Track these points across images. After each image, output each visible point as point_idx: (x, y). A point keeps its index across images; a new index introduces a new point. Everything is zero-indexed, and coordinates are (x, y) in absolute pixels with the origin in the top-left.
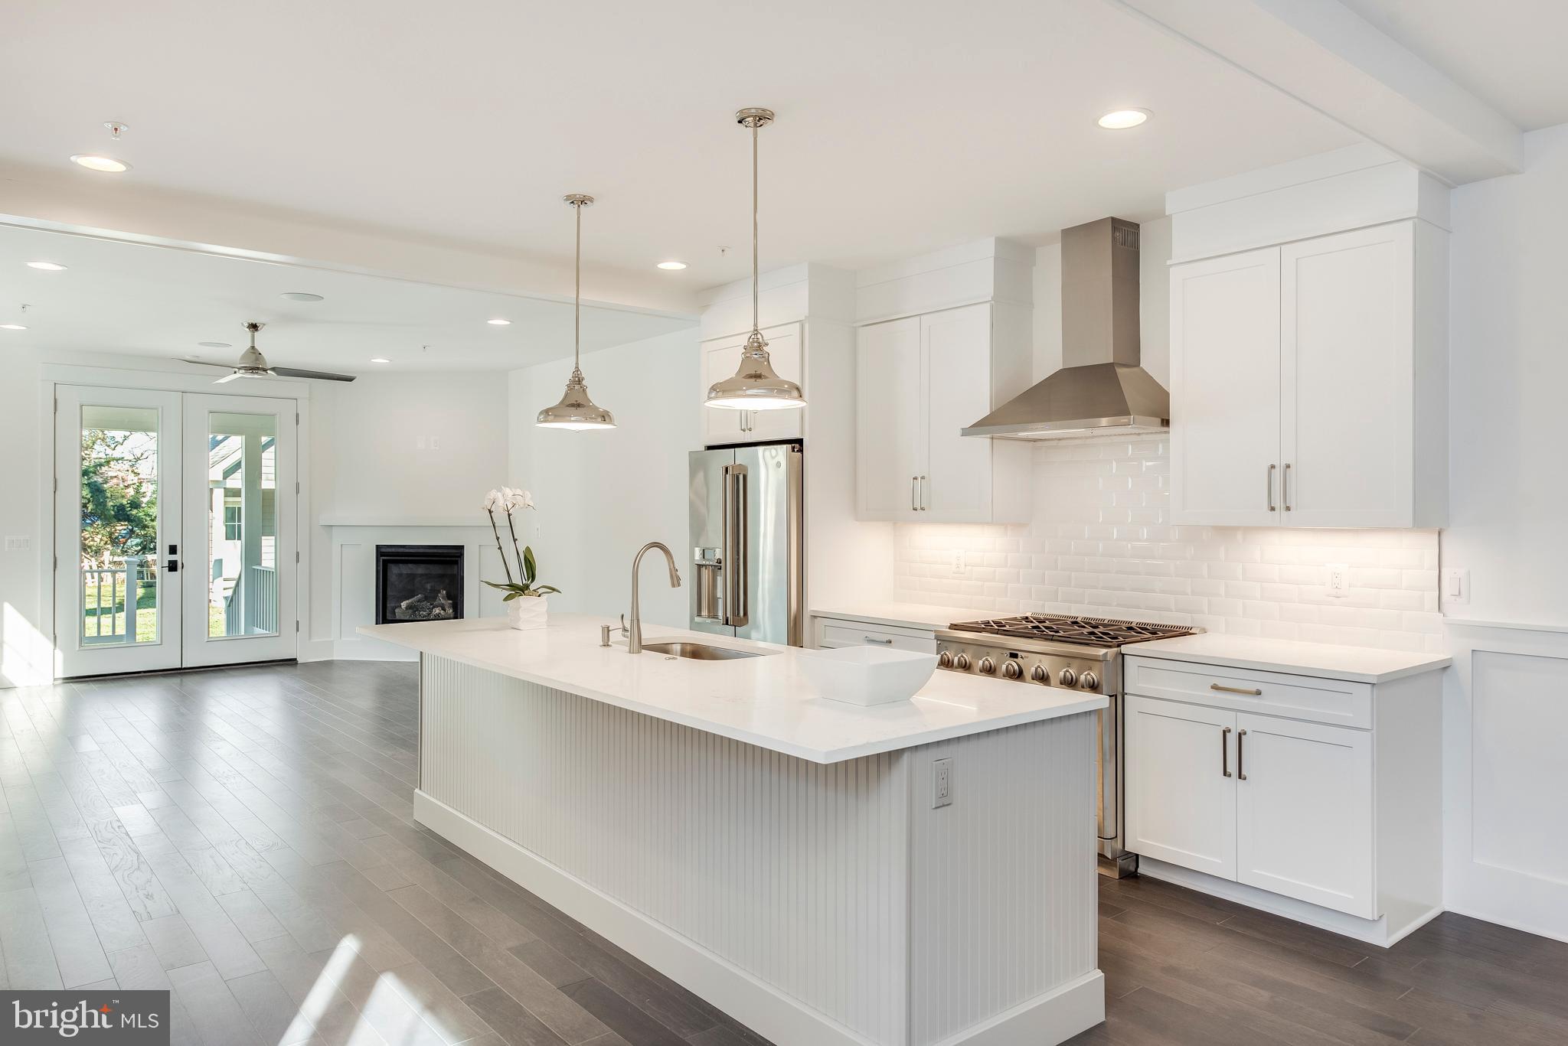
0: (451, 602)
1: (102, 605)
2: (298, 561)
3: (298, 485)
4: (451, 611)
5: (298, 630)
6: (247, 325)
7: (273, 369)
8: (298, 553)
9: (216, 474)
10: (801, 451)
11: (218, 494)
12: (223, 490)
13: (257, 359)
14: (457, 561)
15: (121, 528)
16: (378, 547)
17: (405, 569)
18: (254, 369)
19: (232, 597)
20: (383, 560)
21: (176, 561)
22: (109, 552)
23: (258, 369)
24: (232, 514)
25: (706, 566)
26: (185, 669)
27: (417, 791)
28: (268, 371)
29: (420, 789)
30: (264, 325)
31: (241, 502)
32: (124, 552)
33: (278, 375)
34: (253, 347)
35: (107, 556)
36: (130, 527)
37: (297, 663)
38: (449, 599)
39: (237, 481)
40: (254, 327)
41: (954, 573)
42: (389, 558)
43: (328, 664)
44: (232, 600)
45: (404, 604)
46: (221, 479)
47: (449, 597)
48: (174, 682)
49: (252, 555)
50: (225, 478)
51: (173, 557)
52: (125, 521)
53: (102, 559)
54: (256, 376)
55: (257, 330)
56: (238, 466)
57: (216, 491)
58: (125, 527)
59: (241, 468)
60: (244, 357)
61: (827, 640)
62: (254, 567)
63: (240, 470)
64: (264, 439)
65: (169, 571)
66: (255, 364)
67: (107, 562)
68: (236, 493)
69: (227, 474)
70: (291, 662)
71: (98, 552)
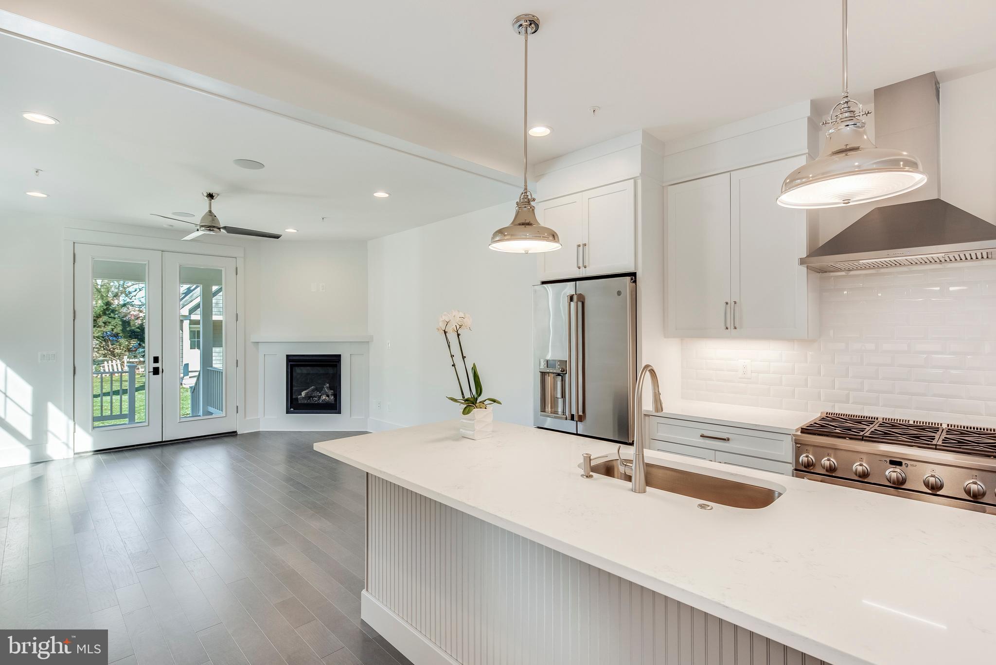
0: (332, 391)
1: (123, 388)
2: (237, 366)
3: (237, 315)
4: (333, 397)
5: (237, 412)
6: (206, 194)
7: (225, 228)
8: (237, 361)
9: (185, 311)
10: (635, 282)
11: (186, 323)
12: (189, 321)
13: (213, 220)
14: (337, 365)
15: (134, 342)
16: (287, 356)
17: (305, 370)
18: (210, 228)
19: (195, 388)
20: (291, 364)
21: (158, 368)
22: (127, 356)
23: (214, 227)
24: (194, 335)
25: (548, 373)
26: (165, 442)
27: (364, 592)
28: (221, 230)
29: (367, 590)
30: (218, 195)
31: (200, 327)
32: (135, 357)
33: (228, 233)
34: (210, 211)
35: (125, 359)
36: (138, 342)
37: (237, 435)
38: (331, 389)
39: (197, 316)
40: (211, 196)
41: (740, 378)
42: (294, 363)
43: (256, 435)
44: (194, 389)
45: (303, 394)
46: (188, 314)
47: (330, 388)
48: (157, 451)
49: (206, 360)
50: (190, 314)
51: (156, 365)
52: (135, 339)
53: (123, 360)
54: (212, 233)
55: (213, 199)
56: (197, 307)
57: (185, 321)
58: (135, 342)
59: (199, 307)
60: (203, 218)
61: (659, 434)
62: (209, 368)
63: (199, 309)
64: (215, 288)
65: (154, 374)
66: (211, 224)
67: (126, 362)
68: (197, 322)
69: (191, 311)
70: (233, 434)
71: (120, 356)
